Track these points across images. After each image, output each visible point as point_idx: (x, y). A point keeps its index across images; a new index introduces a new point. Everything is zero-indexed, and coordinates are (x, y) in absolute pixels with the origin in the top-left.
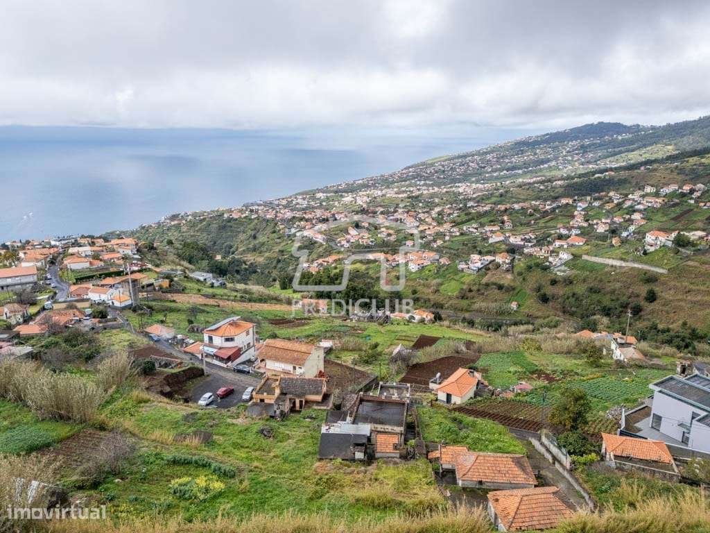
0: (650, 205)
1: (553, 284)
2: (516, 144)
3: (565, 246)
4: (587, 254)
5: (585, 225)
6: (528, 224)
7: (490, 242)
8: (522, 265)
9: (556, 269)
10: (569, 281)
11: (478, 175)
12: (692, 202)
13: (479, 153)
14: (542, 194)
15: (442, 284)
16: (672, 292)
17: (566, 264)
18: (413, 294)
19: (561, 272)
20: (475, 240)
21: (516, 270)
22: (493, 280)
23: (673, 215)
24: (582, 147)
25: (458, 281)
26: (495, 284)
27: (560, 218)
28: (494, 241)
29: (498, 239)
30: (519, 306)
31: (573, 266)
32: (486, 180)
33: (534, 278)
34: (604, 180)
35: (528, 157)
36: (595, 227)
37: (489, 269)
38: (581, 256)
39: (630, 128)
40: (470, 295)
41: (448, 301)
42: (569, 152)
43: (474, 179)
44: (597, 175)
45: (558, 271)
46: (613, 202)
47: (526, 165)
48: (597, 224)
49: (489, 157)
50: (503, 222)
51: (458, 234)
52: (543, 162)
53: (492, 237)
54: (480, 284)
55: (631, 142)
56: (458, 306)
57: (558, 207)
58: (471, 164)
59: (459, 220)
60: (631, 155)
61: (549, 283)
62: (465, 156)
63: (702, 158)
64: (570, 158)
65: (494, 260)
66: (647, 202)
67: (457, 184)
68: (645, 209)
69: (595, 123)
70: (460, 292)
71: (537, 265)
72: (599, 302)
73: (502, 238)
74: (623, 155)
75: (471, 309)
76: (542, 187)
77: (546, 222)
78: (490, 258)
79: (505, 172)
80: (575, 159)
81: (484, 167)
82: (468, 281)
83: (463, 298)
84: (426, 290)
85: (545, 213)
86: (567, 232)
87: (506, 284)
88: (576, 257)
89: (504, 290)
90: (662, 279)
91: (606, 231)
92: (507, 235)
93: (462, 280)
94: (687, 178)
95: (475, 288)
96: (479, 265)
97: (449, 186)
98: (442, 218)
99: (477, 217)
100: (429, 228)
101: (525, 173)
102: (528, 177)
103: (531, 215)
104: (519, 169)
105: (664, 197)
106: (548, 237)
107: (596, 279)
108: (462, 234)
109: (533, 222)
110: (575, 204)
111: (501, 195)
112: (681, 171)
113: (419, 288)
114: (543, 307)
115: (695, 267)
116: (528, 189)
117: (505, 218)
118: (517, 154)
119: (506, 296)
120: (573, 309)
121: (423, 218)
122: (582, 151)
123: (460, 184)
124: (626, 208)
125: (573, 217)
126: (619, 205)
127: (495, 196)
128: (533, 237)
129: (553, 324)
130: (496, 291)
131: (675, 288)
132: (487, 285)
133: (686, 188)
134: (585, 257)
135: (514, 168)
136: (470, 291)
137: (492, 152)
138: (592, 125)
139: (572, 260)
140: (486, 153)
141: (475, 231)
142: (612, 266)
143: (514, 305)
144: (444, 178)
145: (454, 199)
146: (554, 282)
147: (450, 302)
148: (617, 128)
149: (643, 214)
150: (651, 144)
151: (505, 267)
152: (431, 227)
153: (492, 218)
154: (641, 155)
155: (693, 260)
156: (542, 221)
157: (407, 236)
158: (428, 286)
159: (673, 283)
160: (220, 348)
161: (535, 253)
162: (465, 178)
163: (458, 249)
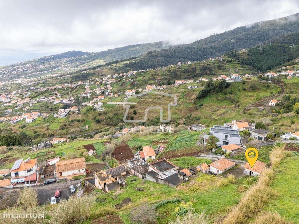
0: (111, 82)
1: (100, 115)
2: (39, 60)
3: (98, 100)
4: (108, 102)
5: (92, 91)
6: (68, 94)
7: (55, 104)
8: (84, 110)
9: (99, 109)
10: (105, 113)
11: (25, 74)
12: (124, 79)
13: (21, 64)
14: (63, 81)
15: (49, 126)
16: (140, 110)
17: (101, 107)
18: (35, 133)
19: (101, 110)
20: (46, 104)
21: (82, 113)
22: (74, 118)
23: (120, 85)
24: (70, 61)
25: (57, 122)
26: (76, 120)
27: (80, 90)
28: (56, 103)
29: (58, 102)
30: (89, 127)
31: (105, 107)
32: (30, 77)
33: (91, 114)
34: (86, 74)
35: (47, 65)
36: (96, 92)
37: (70, 114)
38: (106, 103)
39: (85, 53)
40: (66, 127)
41: (56, 132)
42: (65, 63)
43: (23, 76)
44: (83, 72)
45: (100, 110)
46: (98, 82)
47: (48, 69)
48: (96, 91)
49: (27, 66)
50: (56, 94)
51: (36, 102)
52: (55, 67)
53: (54, 101)
54: (69, 122)
55: (88, 59)
56: (62, 133)
57: (78, 85)
58: (19, 70)
59: (32, 96)
60: (89, 64)
61: (98, 115)
62: (14, 66)
63: (117, 64)
64: (66, 65)
65: (71, 110)
66: (110, 81)
67: (15, 79)
68: (110, 83)
69: (72, 51)
70: (61, 127)
71: (91, 109)
72: (119, 118)
73: (59, 101)
74: (87, 64)
75: (69, 133)
76: (62, 78)
77: (75, 92)
78: (68, 110)
79: (38, 72)
80: (69, 66)
81: (27, 71)
82: (63, 121)
83: (63, 129)
84: (42, 130)
85: (73, 89)
86: (86, 95)
87: (81, 119)
88: (104, 103)
89: (80, 122)
90: (136, 106)
91: (100, 93)
92: (61, 100)
93: (59, 121)
94: (114, 71)
95: (67, 124)
96: (64, 113)
97: (11, 80)
98: (23, 96)
99: (42, 94)
100: (18, 102)
101: (48, 73)
102: (50, 74)
103: (67, 90)
104: (45, 71)
105: (115, 78)
106: (79, 98)
107: (115, 110)
108: (38, 102)
109: (69, 93)
110: (84, 84)
111: (44, 83)
112: (112, 69)
113: (37, 130)
114: (99, 125)
115: (144, 100)
116: (56, 79)
117: (56, 92)
118: (42, 64)
119: (82, 124)
120: (111, 123)
121: (11, 97)
122: (70, 62)
123: (17, 80)
124: (104, 84)
125: (86, 89)
126: (101, 83)
127: (41, 84)
128: (73, 99)
129: (106, 130)
130: (77, 123)
131: (141, 108)
132: (72, 121)
133: (121, 75)
134: (108, 103)
135: (42, 71)
136: (65, 125)
137: (28, 63)
138: (71, 51)
139: (103, 105)
140: (25, 64)
141: (44, 100)
142: (119, 105)
143: (87, 127)
144: (6, 77)
145: (19, 87)
146: (100, 114)
147: (57, 132)
148: (80, 53)
149: (111, 85)
150: (95, 60)
151: (77, 112)
152: (19, 101)
153: (50, 93)
154: (93, 64)
155: (142, 98)
156: (73, 92)
157: (7, 107)
158: (43, 128)
159: (140, 107)
160: (26, 177)
161: (87, 104)
162: (18, 76)
163: (39, 109)
